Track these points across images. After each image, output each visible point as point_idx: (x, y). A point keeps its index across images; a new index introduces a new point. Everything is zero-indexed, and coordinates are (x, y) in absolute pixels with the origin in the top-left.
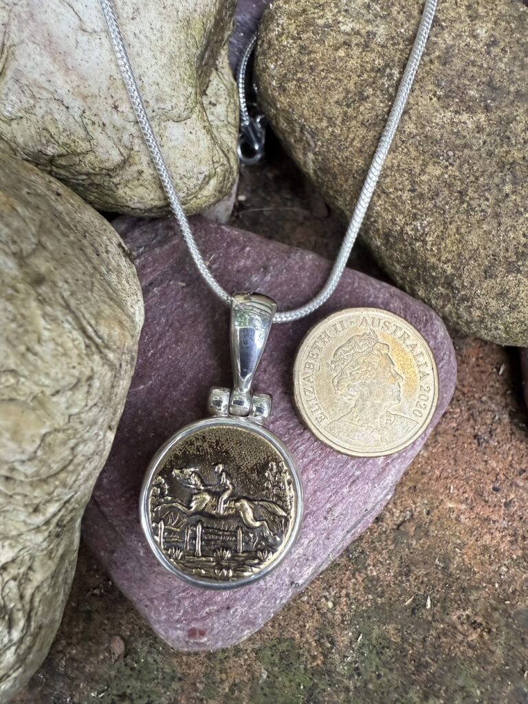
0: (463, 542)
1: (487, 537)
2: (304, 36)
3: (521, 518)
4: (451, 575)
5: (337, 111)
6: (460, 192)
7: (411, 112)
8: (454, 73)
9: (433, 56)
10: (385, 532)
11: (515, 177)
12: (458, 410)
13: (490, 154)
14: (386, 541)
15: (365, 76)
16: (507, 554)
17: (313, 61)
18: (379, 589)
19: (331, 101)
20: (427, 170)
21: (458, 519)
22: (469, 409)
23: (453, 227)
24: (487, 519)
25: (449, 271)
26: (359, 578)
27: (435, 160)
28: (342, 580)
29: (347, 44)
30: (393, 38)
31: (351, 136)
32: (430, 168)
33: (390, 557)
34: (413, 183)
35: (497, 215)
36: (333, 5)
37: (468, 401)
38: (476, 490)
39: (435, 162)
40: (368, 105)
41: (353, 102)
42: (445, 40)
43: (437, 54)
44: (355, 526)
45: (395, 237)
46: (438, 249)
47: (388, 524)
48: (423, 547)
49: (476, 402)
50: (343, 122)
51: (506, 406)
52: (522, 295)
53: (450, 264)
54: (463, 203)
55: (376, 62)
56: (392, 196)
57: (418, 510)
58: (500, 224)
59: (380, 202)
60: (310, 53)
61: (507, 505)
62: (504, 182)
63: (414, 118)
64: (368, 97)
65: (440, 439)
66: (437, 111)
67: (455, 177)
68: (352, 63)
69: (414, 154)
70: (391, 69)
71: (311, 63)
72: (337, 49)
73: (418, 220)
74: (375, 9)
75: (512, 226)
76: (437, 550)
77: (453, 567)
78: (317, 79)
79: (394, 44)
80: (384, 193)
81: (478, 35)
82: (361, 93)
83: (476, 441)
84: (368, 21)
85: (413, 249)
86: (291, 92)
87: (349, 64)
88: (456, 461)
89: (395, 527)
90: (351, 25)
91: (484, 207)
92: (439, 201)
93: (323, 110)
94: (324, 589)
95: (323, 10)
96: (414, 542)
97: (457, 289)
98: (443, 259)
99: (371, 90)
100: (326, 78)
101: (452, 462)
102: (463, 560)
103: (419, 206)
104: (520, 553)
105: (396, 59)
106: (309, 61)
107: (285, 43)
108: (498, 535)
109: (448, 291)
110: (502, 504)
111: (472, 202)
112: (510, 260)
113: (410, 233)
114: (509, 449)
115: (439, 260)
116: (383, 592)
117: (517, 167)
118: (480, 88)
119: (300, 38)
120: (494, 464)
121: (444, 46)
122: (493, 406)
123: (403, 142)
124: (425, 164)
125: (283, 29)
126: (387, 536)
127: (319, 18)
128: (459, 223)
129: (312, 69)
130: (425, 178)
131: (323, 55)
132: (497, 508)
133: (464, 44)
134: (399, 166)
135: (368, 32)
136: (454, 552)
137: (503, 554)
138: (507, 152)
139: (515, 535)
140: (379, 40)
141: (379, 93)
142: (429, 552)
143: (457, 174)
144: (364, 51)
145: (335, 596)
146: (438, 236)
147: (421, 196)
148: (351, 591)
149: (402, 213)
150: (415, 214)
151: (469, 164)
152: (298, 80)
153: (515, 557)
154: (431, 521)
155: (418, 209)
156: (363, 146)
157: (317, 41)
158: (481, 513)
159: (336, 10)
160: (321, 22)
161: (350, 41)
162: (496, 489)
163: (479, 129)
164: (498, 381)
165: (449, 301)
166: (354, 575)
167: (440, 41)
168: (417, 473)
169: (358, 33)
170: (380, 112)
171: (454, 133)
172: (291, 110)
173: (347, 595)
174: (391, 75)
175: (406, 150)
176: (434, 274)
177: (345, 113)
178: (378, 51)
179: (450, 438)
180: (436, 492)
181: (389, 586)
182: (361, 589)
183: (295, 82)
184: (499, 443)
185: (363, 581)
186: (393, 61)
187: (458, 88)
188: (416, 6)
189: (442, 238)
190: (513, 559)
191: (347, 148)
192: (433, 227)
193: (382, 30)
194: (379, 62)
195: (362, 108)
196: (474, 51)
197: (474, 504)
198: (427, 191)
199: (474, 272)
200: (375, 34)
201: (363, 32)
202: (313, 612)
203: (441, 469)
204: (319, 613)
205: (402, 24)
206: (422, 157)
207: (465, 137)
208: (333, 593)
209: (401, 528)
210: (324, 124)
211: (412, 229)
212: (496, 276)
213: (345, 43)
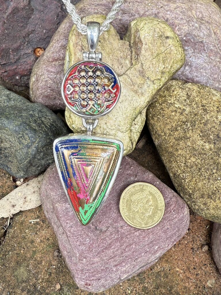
0: (179, 283)
1: (187, 284)
2: (163, 105)
3: (200, 280)
4: (172, 293)
5: (168, 132)
6: (199, 169)
7: (190, 138)
8: (207, 129)
9: (202, 122)
10: (153, 273)
11: (218, 167)
12: (189, 237)
13: (212, 158)
14: (153, 276)
15: (179, 123)
16: (192, 291)
17: (164, 113)
18: (147, 291)
19: (167, 128)
20: (191, 159)
21: (179, 275)
22: (193, 238)
23: (194, 179)
24: (189, 278)
25: (191, 192)
26: (141, 286)
27: (194, 156)
28: (135, 285)
29: (176, 111)
30: (191, 112)
31: (170, 141)
32: (192, 158)
33: (153, 282)
34: (186, 161)
35: (209, 179)
36: (174, 97)
37: (193, 235)
38: (188, 267)
39: (194, 157)
40: (178, 133)
41: (173, 130)
42: (207, 117)
43: (203, 121)
44: (143, 267)
45: (176, 175)
46: (189, 184)
47: (155, 270)
48: (165, 281)
49: (196, 236)
50: (169, 136)
51: (206, 240)
52: (211, 206)
53: (191, 190)
54: (199, 172)
55: (184, 119)
56: (178, 163)
57: (166, 268)
58: (209, 182)
59: (174, 164)
60: (164, 111)
61: (197, 275)
62: (214, 169)
63: (191, 141)
64: (178, 130)
65: (180, 246)
66: (199, 140)
67: (199, 163)
68: (176, 118)
69: (188, 152)
70: (188, 123)
71: (163, 114)
72: (172, 112)
73: (185, 173)
74: (187, 102)
75: (213, 183)
76: (169, 283)
77: (173, 291)
78: (164, 120)
79: (190, 115)
80: (177, 162)
81: (218, 118)
82: (176, 128)
83: (192, 250)
84: (184, 105)
85: (181, 182)
86: (155, 120)
87: (175, 118)
88: (183, 255)
89: (157, 272)
90: (178, 105)
91: (205, 175)
92: (192, 169)
93: (164, 130)
94: (129, 286)
95: (171, 97)
96: (162, 279)
97: (192, 198)
98: (190, 188)
99: (180, 128)
100: (167, 120)
101: (182, 255)
102: (177, 289)
103: (186, 169)
104: (196, 292)
105: (190, 120)
106: (163, 113)
107: (157, 105)
108: (191, 284)
109: (189, 198)
110: (195, 274)
111: (202, 173)
112: (210, 194)
113: (181, 176)
114: (203, 256)
115: (188, 188)
116: (148, 292)
117: (219, 165)
118: (214, 136)
119: (162, 105)
120: (196, 260)
121: (206, 119)
122: (201, 239)
123: (186, 147)
124: (191, 157)
125: (157, 100)
126: (154, 274)
127: (169, 100)
128: (197, 178)
129: (163, 116)
130: (190, 161)
131: (167, 112)
132: (193, 275)
133: (213, 120)
134: (183, 155)
135: (183, 109)
136: (175, 286)
137: (191, 291)
138: (218, 159)
139: (196, 285)
140: (186, 112)
141: (182, 129)
142: (166, 284)
143: (200, 162)
144: (180, 115)
145: (132, 289)
146: (189, 180)
147: (187, 166)
148: (137, 289)
149: (180, 170)
150: (184, 171)
151: (204, 160)
152: (158, 118)
153: (194, 293)
154: (170, 273)
155: (185, 170)
156: (173, 145)
157: (167, 108)
158: (187, 275)
159: (175, 99)
160: (169, 102)
161: (177, 111)
162: (194, 268)
163: (211, 149)
164: (205, 231)
165: (189, 201)
166: (140, 284)
167: (205, 117)
168: (169, 255)
169: (180, 108)
170: (181, 136)
171: (202, 149)
172: (154, 125)
173: (136, 290)
174: (187, 125)
175: (186, 150)
176: (186, 191)
177: (170, 133)
178: (185, 116)
179: (183, 246)
180: (174, 264)
181: (150, 291)
182: (141, 289)
183: (157, 118)
184: (200, 252)
185: (142, 287)
186: (189, 120)
187: (207, 134)
188: (201, 104)
189: (190, 181)
190: (193, 293)
191: (168, 144)
192: (189, 177)
193: (188, 109)
194: (184, 120)
195: (175, 133)
196: (216, 123)
197: (186, 272)
198: (189, 165)
199: (198, 195)
200: (185, 110)
201: (182, 108)
202: (123, 293)
203: (178, 256)
204: (125, 294)
205: (195, 109)
206: (190, 154)
207: (205, 151)
208: (131, 288)
209: (159, 273)
210: (163, 134)
211: (182, 176)
212: (204, 198)
213: (175, 111)
